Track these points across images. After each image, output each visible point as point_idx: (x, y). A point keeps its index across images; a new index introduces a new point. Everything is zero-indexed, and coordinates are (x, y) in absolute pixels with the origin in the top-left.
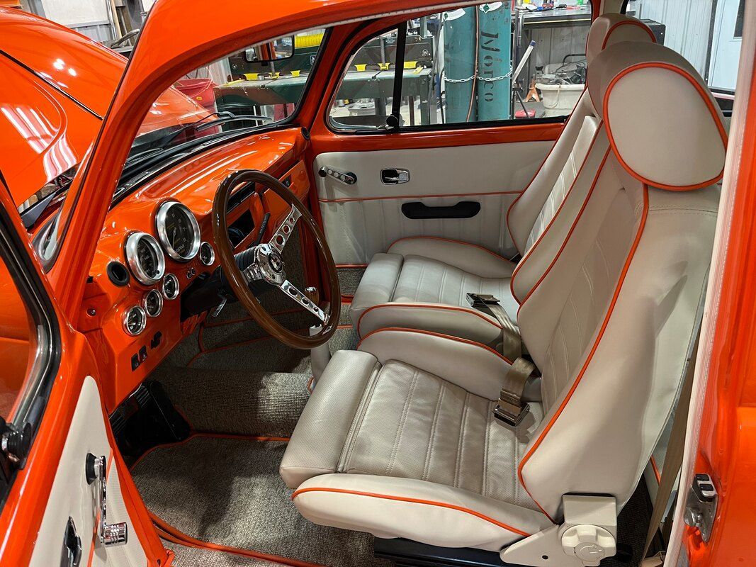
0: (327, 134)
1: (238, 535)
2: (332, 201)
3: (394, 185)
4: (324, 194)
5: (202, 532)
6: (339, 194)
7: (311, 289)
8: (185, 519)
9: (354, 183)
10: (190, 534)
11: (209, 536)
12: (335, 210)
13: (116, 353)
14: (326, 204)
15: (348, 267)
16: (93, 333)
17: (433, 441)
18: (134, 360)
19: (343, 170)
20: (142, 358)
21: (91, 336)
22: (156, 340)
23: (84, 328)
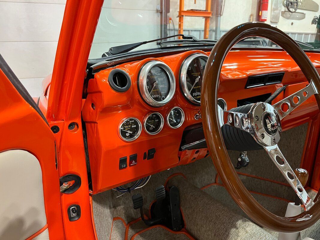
7: (302, 170)
16: (93, 124)
18: (123, 162)
20: (131, 162)
21: (91, 127)
22: (150, 155)
23: (88, 119)
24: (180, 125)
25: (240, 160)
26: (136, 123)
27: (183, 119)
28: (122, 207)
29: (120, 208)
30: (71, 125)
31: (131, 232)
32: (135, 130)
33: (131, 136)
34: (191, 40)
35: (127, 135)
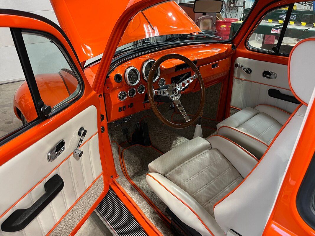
0: (244, 49)
1: (141, 183)
2: (238, 79)
3: (268, 79)
4: (236, 75)
5: (133, 176)
6: (242, 77)
8: (131, 170)
9: (250, 73)
10: (129, 175)
11: (134, 179)
12: (239, 83)
13: (113, 104)
14: (236, 79)
15: (237, 109)
16: (108, 95)
17: (209, 185)
18: (120, 109)
19: (246, 66)
20: (123, 109)
21: (107, 95)
22: (131, 106)
23: (106, 92)
24: (143, 92)
25: (170, 106)
26: (124, 93)
27: (144, 90)
28: (116, 135)
29: (115, 136)
30: (100, 96)
31: (121, 149)
32: (124, 96)
33: (123, 98)
34: (149, 44)
35: (121, 98)
